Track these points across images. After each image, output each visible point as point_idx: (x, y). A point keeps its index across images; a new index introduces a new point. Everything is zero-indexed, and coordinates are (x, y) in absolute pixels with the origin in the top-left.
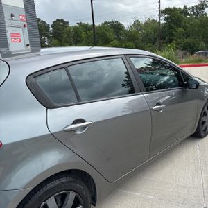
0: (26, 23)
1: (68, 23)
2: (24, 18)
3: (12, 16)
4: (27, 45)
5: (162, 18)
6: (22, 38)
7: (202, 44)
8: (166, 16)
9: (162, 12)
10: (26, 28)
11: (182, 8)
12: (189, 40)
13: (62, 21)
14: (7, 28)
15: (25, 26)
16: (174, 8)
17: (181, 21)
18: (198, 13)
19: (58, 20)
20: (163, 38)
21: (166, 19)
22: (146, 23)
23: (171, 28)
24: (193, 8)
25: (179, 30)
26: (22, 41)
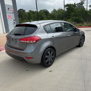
0: (13, 12)
1: (25, 10)
2: (13, 10)
3: (9, 9)
4: (14, 20)
5: (65, 8)
6: (12, 17)
7: (82, 19)
8: (67, 7)
9: (65, 6)
10: (14, 13)
11: (74, 4)
12: (77, 17)
13: (22, 10)
14: (7, 14)
15: (13, 13)
16: (70, 4)
17: (73, 10)
18: (80, 6)
19: (20, 9)
20: (66, 17)
21: (67, 9)
22: (58, 10)
23: (69, 12)
24: (78, 4)
25: (72, 13)
26: (12, 19)
